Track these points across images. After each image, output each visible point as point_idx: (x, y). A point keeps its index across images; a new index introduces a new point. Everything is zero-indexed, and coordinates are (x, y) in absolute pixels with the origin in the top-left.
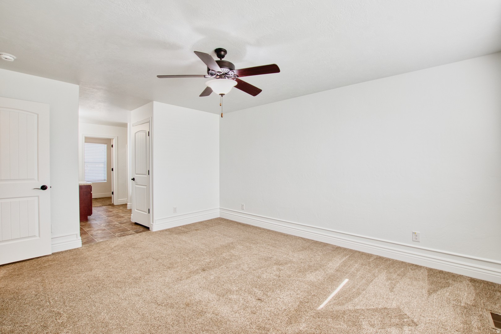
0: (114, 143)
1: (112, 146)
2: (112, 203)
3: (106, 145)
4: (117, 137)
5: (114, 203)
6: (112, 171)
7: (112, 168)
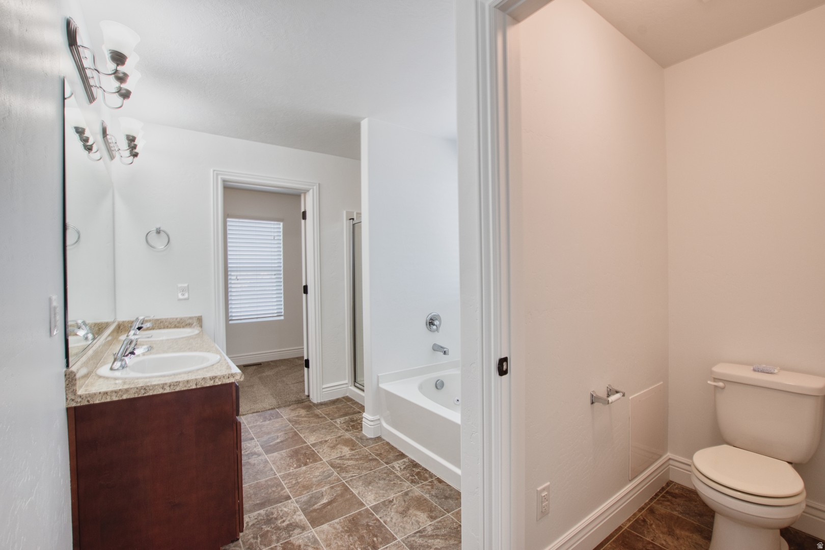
0: (309, 204)
1: (304, 214)
2: (306, 393)
3: (282, 224)
4: (319, 184)
5: (311, 397)
6: (304, 295)
7: (304, 284)
